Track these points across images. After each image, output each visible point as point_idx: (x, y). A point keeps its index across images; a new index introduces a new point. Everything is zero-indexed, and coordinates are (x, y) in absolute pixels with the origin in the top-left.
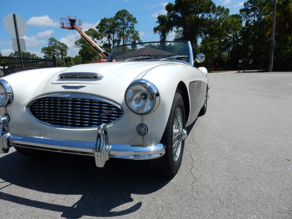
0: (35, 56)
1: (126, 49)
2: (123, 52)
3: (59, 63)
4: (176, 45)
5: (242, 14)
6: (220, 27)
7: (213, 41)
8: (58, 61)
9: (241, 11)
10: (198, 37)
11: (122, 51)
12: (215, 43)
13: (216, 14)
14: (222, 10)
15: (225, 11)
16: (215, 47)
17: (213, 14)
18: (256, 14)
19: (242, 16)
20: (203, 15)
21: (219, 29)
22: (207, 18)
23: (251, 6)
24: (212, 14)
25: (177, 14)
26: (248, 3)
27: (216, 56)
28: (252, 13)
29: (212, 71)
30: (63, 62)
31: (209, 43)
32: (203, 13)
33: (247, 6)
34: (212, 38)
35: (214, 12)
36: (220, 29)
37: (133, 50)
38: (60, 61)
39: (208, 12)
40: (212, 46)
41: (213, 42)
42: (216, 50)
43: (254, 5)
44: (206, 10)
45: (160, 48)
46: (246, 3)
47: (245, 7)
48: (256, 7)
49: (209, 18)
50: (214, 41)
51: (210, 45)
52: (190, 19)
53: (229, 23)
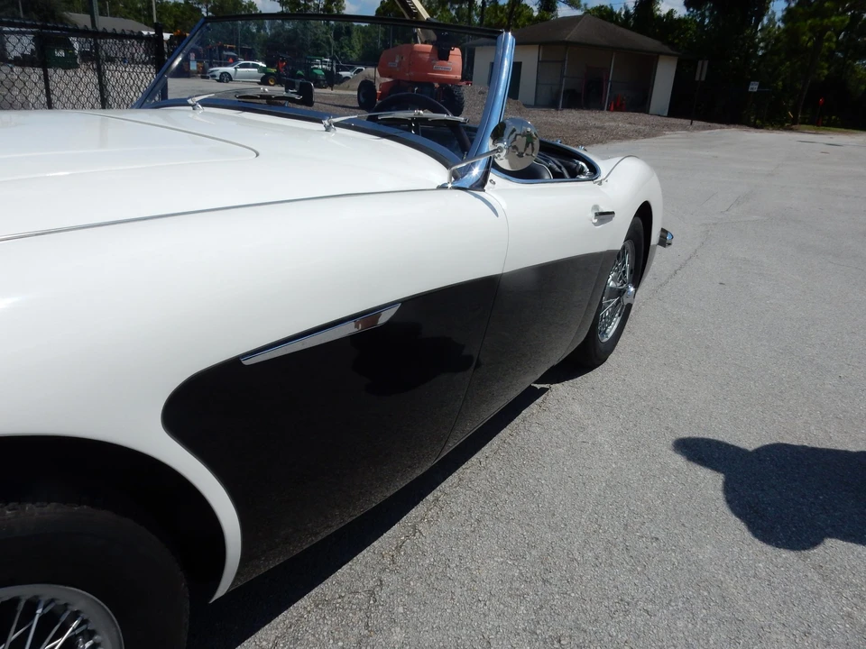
0: (256, 9)
1: (520, 13)
2: (509, 23)
3: (317, 39)
4: (693, 16)
8: (316, 34)
11: (505, 20)
12: (834, 22)
16: (829, 40)
27: (826, 72)
29: (797, 126)
30: (328, 39)
31: (809, 22)
34: (827, 4)
37: (541, 19)
38: (319, 32)
40: (819, 33)
41: (826, 21)
42: (830, 49)
45: (632, 22)
50: (829, 17)
51: (812, 29)
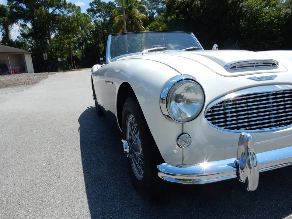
5: (89, 13)
6: (75, 24)
7: (71, 39)
9: (88, 10)
10: (51, 34)
13: (68, 11)
14: (73, 7)
15: (77, 9)
17: (65, 11)
18: (102, 16)
19: (89, 16)
20: (54, 10)
21: (74, 26)
22: (59, 14)
23: (96, 7)
24: (63, 10)
25: (20, 5)
26: (94, 4)
28: (98, 14)
32: (54, 8)
33: (93, 7)
35: (65, 8)
36: (76, 26)
39: (59, 7)
43: (98, 7)
44: (57, 5)
46: (92, 4)
47: (91, 8)
48: (101, 8)
49: (62, 14)
52: (40, 13)
53: (83, 22)
